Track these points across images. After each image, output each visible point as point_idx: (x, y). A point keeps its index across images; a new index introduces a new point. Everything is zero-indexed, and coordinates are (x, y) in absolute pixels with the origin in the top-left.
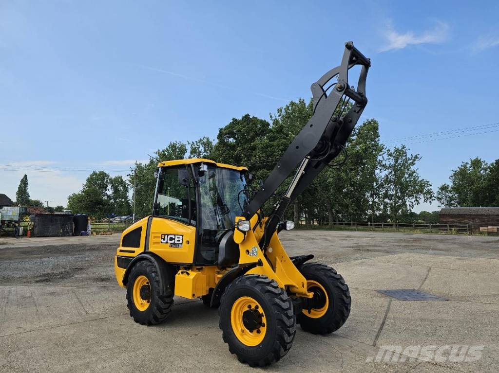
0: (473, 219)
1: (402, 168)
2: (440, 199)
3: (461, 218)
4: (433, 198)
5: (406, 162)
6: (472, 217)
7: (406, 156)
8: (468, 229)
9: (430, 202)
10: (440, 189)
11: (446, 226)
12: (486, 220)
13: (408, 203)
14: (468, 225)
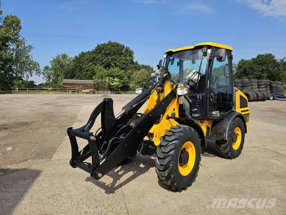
0: (79, 86)
1: (22, 52)
2: (44, 74)
3: (74, 86)
4: (41, 73)
5: (25, 49)
6: (79, 85)
7: (24, 45)
8: (77, 91)
10: (45, 68)
11: (67, 90)
12: (85, 86)
13: (25, 76)
14: (77, 89)
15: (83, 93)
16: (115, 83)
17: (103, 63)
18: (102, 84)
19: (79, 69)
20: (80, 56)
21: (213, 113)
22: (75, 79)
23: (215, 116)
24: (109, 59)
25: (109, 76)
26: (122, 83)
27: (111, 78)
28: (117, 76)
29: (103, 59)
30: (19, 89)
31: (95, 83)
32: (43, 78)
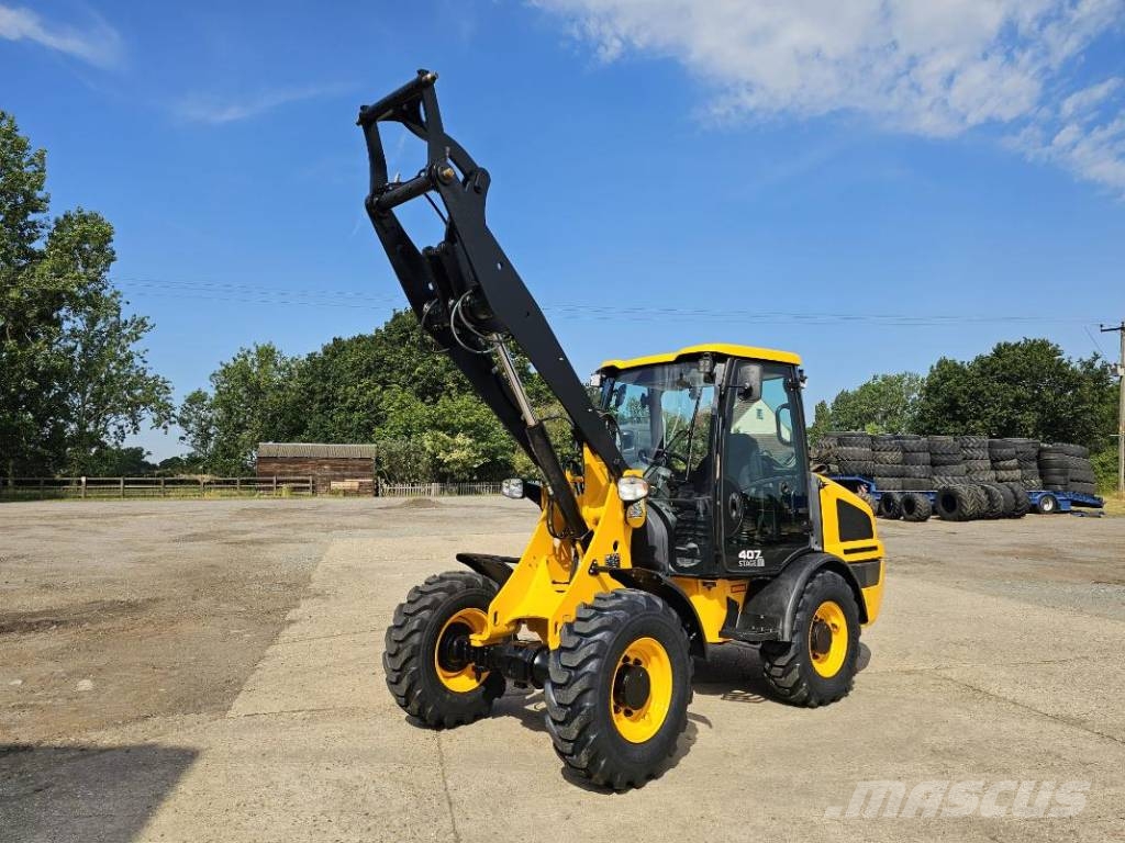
0: (321, 465)
1: (105, 344)
2: (187, 422)
3: (299, 466)
4: (173, 419)
5: (118, 330)
6: (319, 462)
7: (118, 316)
8: (310, 485)
9: (165, 427)
10: (188, 400)
11: (271, 482)
12: (343, 468)
13: (112, 429)
14: (310, 478)
15: (335, 493)
16: (456, 455)
17: (415, 379)
18: (408, 457)
19: (321, 402)
20: (326, 353)
21: (742, 555)
22: (303, 442)
23: (748, 564)
24: (436, 362)
25: (434, 426)
26: (486, 453)
27: (441, 434)
28: (466, 428)
29: (416, 366)
30: (88, 482)
31: (383, 453)
32: (183, 438)
